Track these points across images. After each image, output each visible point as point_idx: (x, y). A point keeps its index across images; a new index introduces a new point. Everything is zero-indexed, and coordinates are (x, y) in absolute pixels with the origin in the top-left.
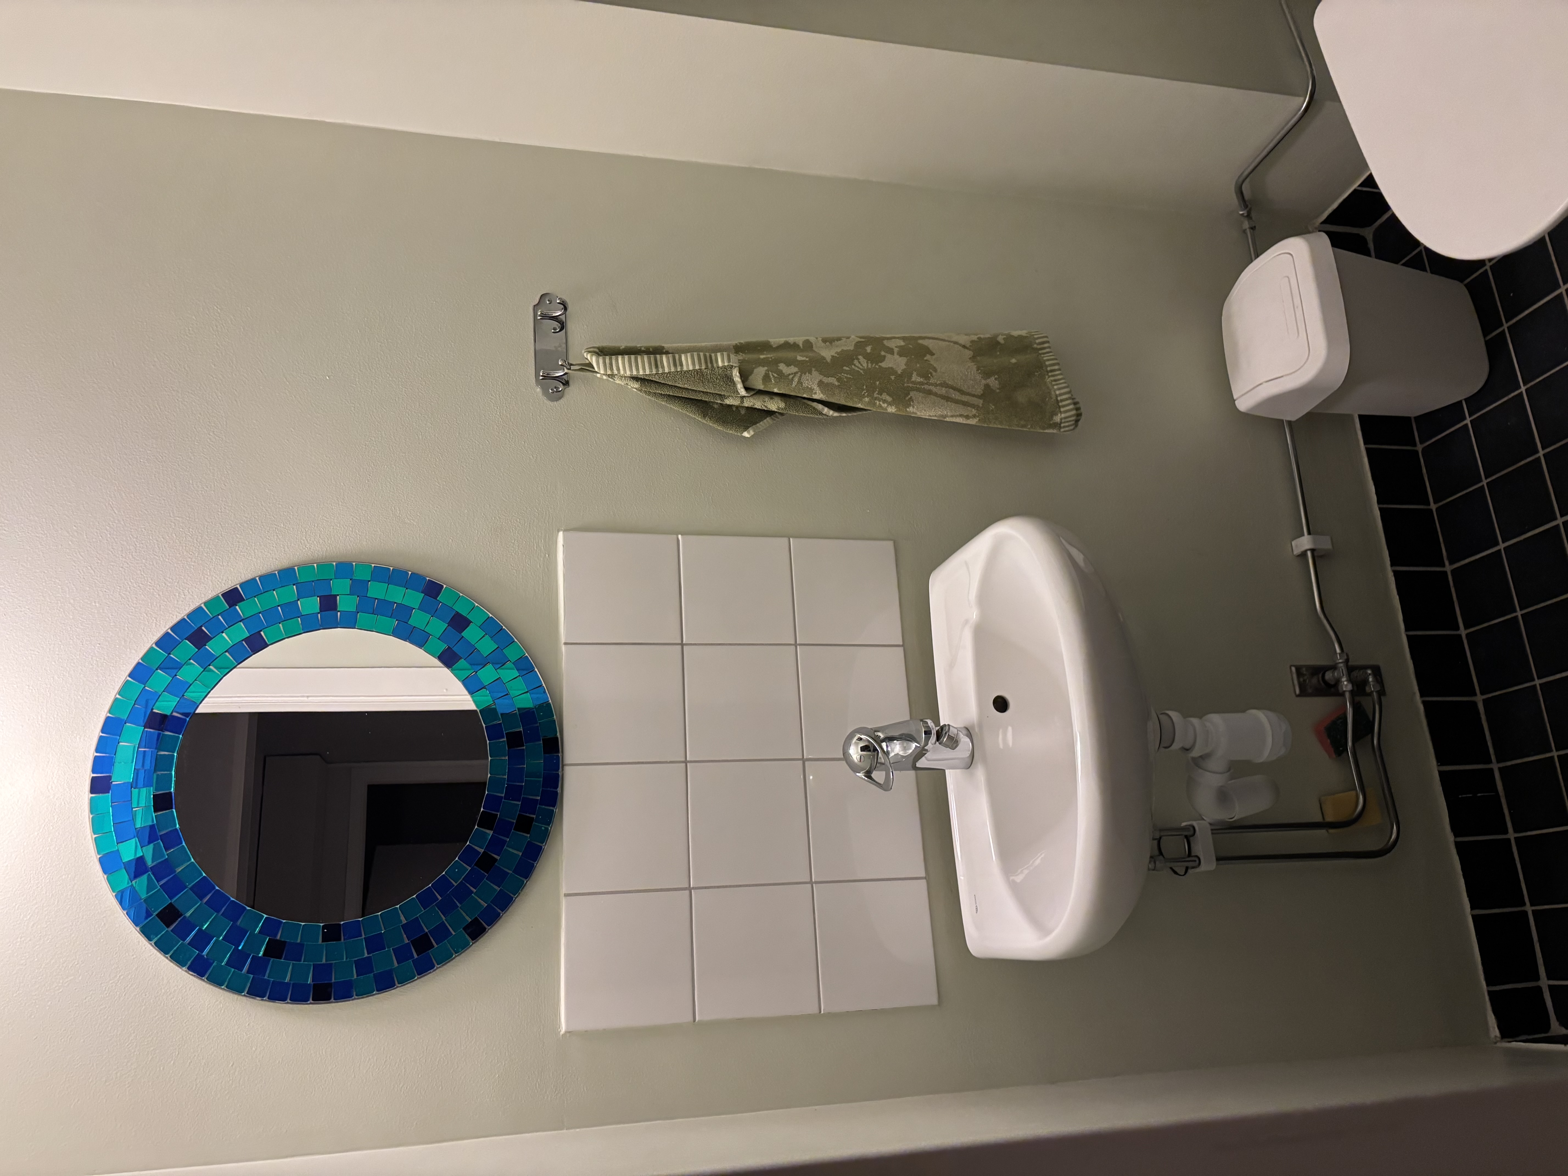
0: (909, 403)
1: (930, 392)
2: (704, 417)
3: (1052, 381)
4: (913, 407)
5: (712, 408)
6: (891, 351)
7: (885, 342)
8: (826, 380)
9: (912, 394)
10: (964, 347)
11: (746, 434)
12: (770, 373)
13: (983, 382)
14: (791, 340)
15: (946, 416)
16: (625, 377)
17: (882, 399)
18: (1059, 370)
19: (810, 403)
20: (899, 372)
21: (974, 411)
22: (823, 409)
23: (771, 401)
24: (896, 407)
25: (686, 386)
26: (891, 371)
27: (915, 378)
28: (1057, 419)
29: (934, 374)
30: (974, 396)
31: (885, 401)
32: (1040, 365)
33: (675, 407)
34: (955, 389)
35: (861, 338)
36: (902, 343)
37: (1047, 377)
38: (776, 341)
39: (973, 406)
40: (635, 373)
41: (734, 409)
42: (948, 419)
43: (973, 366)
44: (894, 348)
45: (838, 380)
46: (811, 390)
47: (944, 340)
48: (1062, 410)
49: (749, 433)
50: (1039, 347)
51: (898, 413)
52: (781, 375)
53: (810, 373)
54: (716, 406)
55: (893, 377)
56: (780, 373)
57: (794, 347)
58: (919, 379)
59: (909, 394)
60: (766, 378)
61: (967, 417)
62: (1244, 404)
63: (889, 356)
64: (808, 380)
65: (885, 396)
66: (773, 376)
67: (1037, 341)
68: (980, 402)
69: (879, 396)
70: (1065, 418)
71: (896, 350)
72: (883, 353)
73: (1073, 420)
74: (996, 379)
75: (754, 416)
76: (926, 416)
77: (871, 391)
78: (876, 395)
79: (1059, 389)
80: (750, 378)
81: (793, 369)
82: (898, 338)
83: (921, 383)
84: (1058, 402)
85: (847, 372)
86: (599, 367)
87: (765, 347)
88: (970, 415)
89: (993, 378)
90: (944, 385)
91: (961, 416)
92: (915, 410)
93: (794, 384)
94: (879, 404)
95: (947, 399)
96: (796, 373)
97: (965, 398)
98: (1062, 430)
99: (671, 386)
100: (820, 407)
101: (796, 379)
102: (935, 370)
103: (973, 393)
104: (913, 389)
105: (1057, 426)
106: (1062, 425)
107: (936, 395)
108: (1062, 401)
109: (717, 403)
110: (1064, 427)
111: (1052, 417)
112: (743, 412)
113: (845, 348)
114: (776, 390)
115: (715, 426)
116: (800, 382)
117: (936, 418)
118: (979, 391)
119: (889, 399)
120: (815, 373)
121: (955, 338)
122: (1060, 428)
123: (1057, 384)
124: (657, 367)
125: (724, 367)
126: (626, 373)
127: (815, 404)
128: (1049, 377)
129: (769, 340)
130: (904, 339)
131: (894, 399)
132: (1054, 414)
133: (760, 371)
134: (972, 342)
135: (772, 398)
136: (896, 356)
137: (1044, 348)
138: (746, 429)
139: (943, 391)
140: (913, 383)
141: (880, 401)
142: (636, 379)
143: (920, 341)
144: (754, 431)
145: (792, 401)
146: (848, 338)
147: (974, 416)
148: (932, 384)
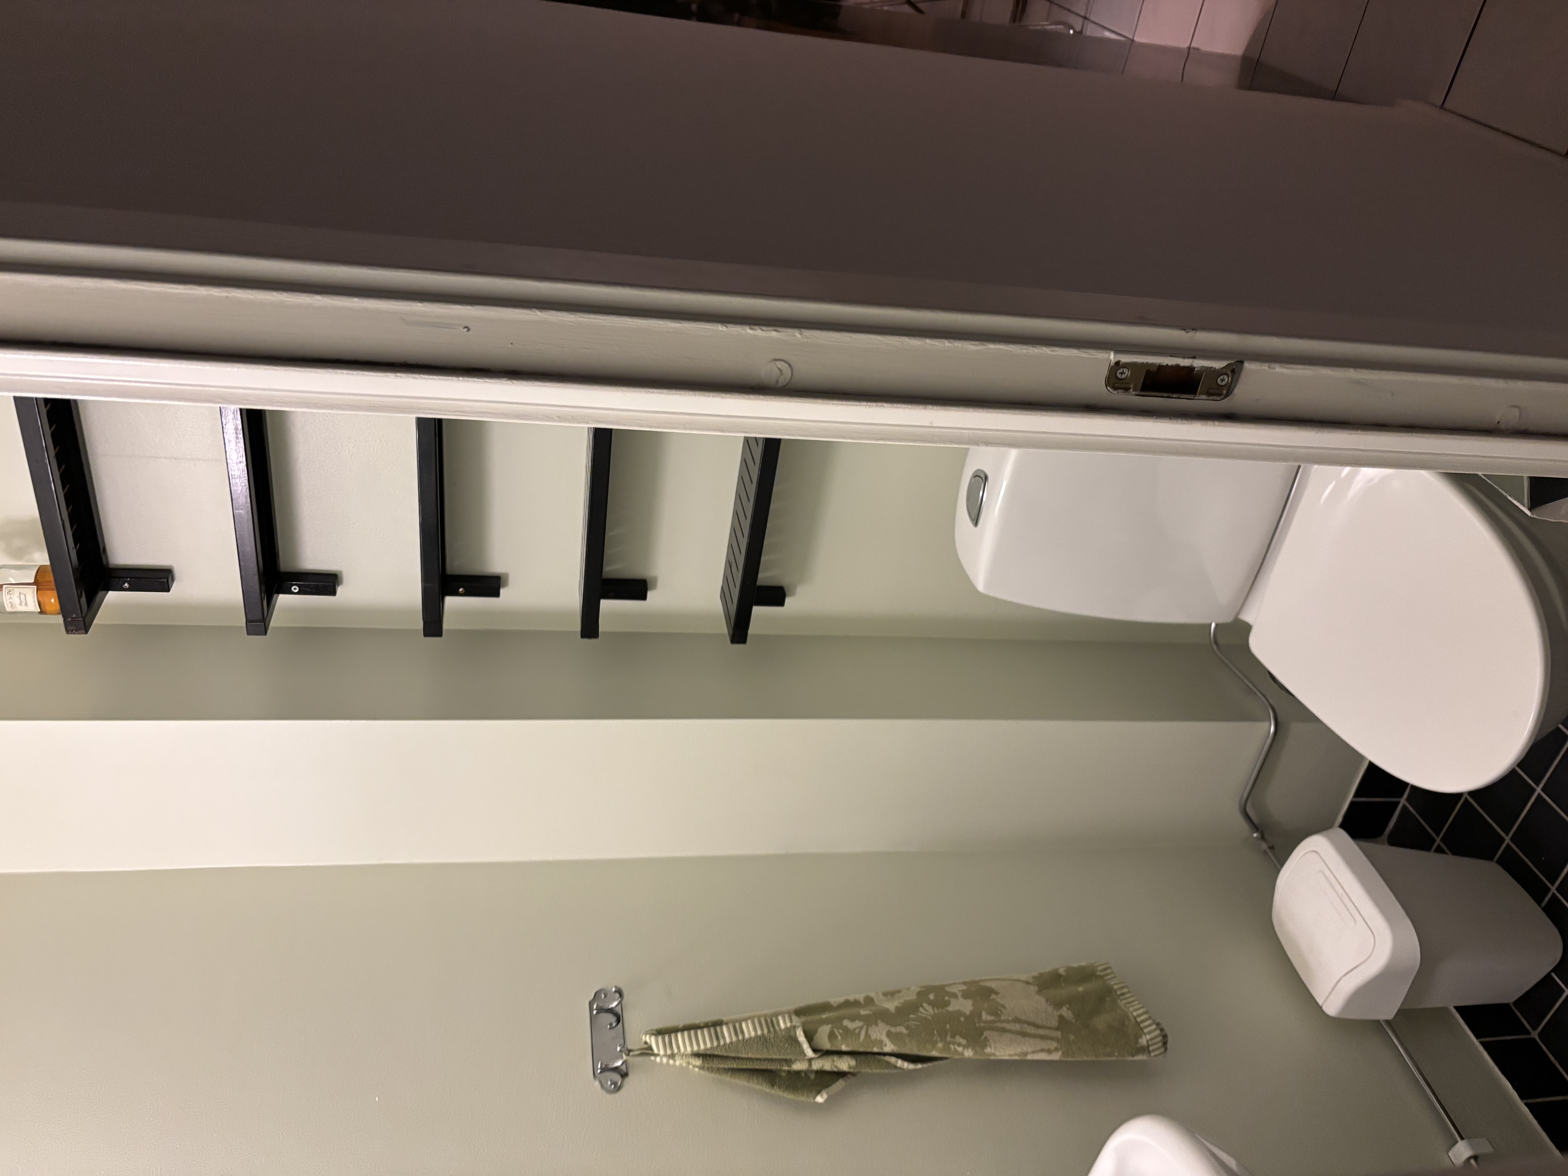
0: (984, 1044)
1: (1004, 1030)
2: (773, 1086)
3: (1126, 1004)
4: (991, 1047)
5: (780, 1077)
6: (955, 996)
7: (947, 989)
8: (893, 1030)
9: (986, 1033)
10: (1027, 983)
11: (820, 1099)
12: (835, 1030)
13: (1056, 1013)
14: (851, 998)
15: (1026, 1054)
16: (686, 1055)
17: (956, 1042)
18: (1129, 992)
19: (882, 1057)
20: (968, 1013)
21: (1054, 1045)
22: (897, 1062)
23: (841, 1060)
24: (972, 1050)
25: (750, 1055)
26: (959, 1013)
27: (984, 1016)
28: (1143, 1041)
29: (1003, 1010)
30: (1050, 1028)
31: (959, 1045)
32: (1109, 990)
33: (740, 1081)
34: (1029, 1023)
35: (921, 987)
36: (964, 987)
37: (1119, 1001)
38: (835, 1000)
39: (1052, 1039)
40: (695, 1048)
41: (803, 1075)
42: (1029, 1057)
43: (1042, 1000)
44: (957, 992)
45: (907, 1028)
46: (881, 1043)
47: (1004, 980)
48: (1146, 1031)
49: (822, 1096)
50: (1102, 974)
51: (978, 1057)
52: (847, 1032)
53: (877, 1025)
54: (783, 1074)
55: (962, 1019)
56: (846, 1030)
57: (856, 1004)
58: (990, 1018)
59: (982, 1034)
60: (832, 1036)
61: (1049, 1051)
62: (1332, 1007)
63: (953, 1001)
64: (875, 1032)
65: (959, 1039)
66: (839, 1033)
67: (1099, 968)
68: (1058, 1034)
69: (953, 1039)
70: (1152, 1039)
71: (959, 994)
72: (946, 998)
73: (1159, 1042)
74: (1068, 1009)
75: (826, 1079)
76: (1005, 1056)
77: (943, 1034)
78: (948, 1039)
79: (1135, 1010)
80: (815, 1038)
81: (858, 1024)
82: (959, 983)
83: (993, 1022)
84: (1138, 1024)
85: (913, 1020)
86: (659, 1050)
87: (825, 1007)
88: (1052, 1048)
89: (1065, 1009)
90: (1017, 1020)
91: (1042, 1050)
92: (993, 1051)
93: (862, 1037)
94: (954, 1048)
95: (1024, 1034)
96: (861, 1028)
97: (1041, 1032)
98: (1152, 1054)
99: (734, 1058)
100: (893, 1060)
101: (863, 1033)
102: (1004, 1007)
103: (1048, 1026)
104: (985, 1029)
105: (1145, 1050)
106: (1151, 1048)
107: (1010, 1031)
108: (1143, 1022)
109: (784, 1071)
110: (1154, 1050)
111: (1137, 1042)
112: (812, 1076)
113: (908, 998)
114: (844, 1048)
115: (786, 1095)
116: (867, 1035)
117: (1017, 1058)
118: (1054, 1023)
119: (964, 1042)
120: (881, 1025)
121: (1016, 976)
122: (1149, 1052)
123: (1131, 1006)
124: (718, 1038)
125: (787, 1029)
126: (686, 1050)
127: (887, 1058)
128: (1121, 1000)
129: (829, 1000)
130: (964, 983)
131: (968, 1041)
132: (1138, 1036)
133: (823, 1032)
134: (1034, 977)
135: (840, 1057)
136: (961, 1000)
137: (1108, 975)
138: (819, 1092)
139: (1017, 1027)
140: (986, 1022)
141: (954, 1045)
142: (697, 1055)
143: (982, 984)
144: (827, 1093)
145: (863, 1057)
146: (908, 989)
147: (1056, 1049)
148: (1003, 1021)
